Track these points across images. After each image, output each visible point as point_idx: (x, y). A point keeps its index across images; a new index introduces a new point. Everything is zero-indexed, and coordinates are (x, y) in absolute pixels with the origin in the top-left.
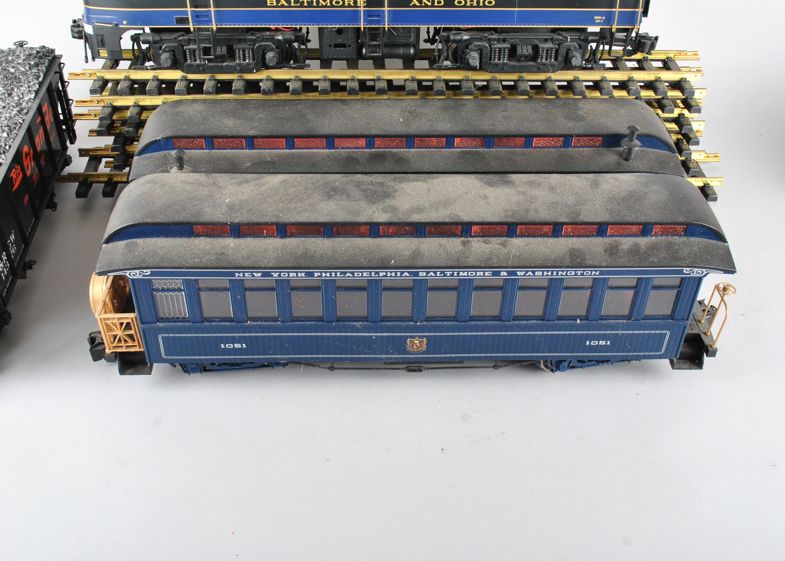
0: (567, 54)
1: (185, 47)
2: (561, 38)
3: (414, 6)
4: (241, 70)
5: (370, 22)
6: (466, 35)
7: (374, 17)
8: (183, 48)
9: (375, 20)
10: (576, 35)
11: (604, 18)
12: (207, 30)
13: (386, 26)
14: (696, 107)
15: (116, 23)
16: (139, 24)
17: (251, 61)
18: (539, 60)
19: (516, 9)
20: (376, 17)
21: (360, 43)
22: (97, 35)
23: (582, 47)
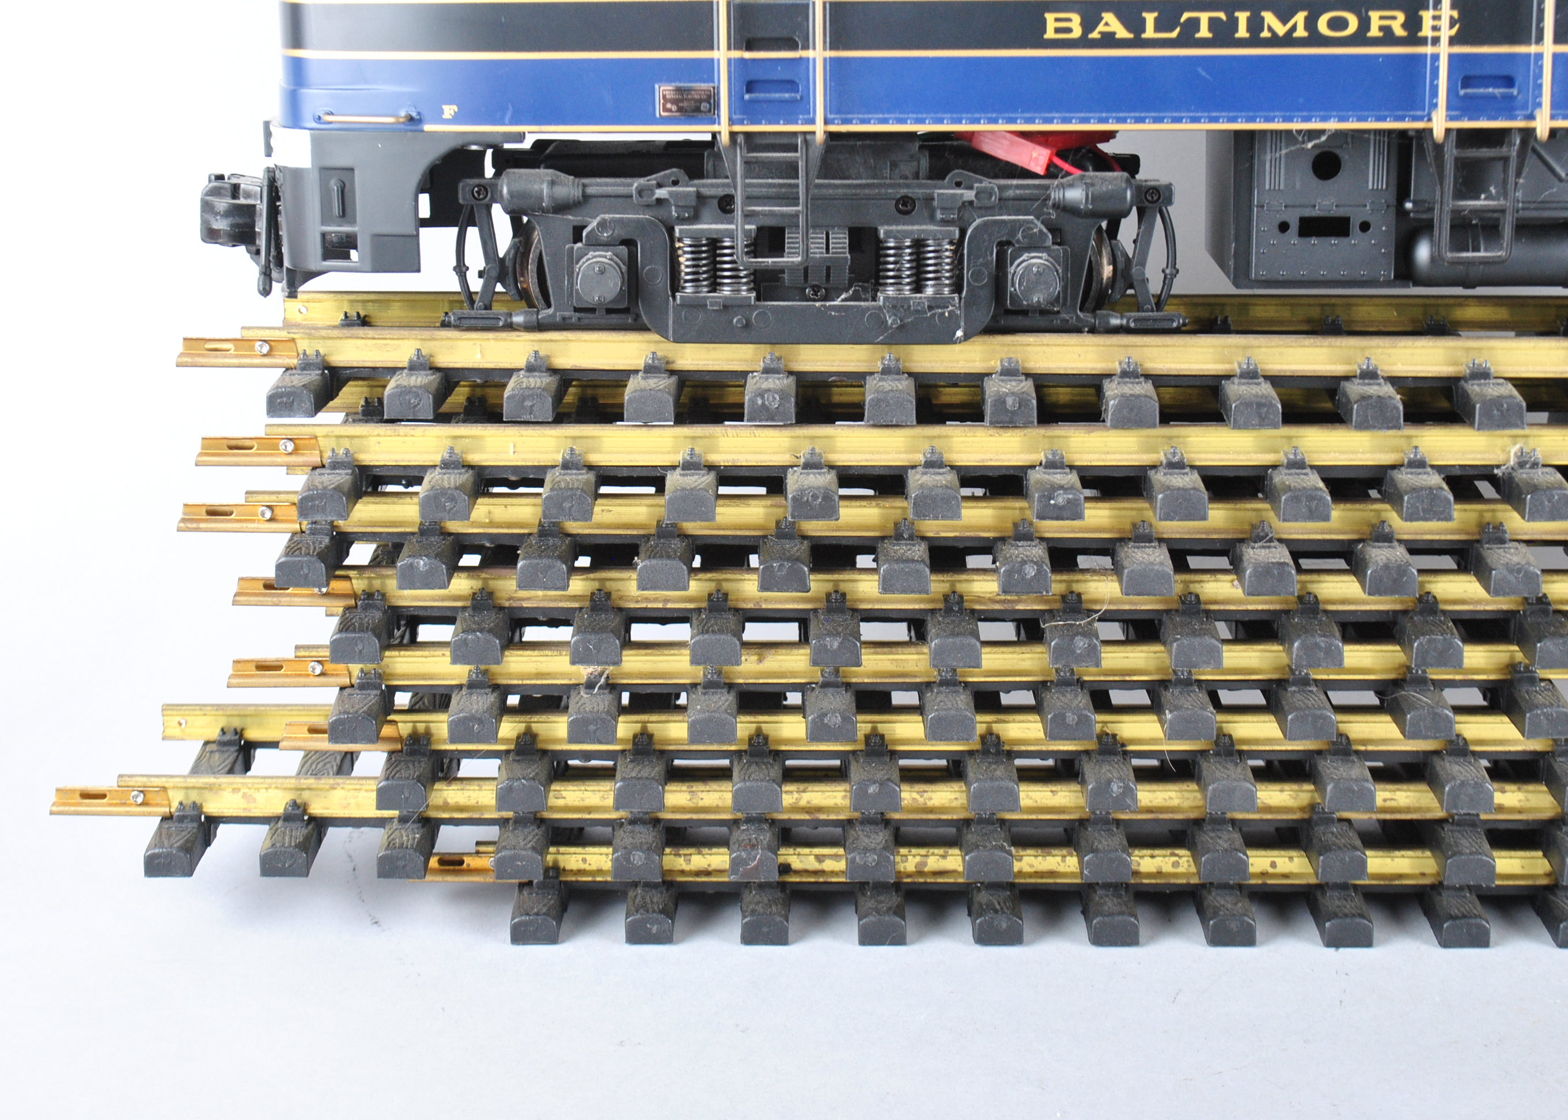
1: (677, 229)
4: (901, 327)
7: (1487, 86)
8: (671, 230)
9: (1493, 97)
12: (787, 143)
15: (414, 114)
16: (507, 120)
17: (946, 290)
20: (1495, 86)
22: (325, 171)
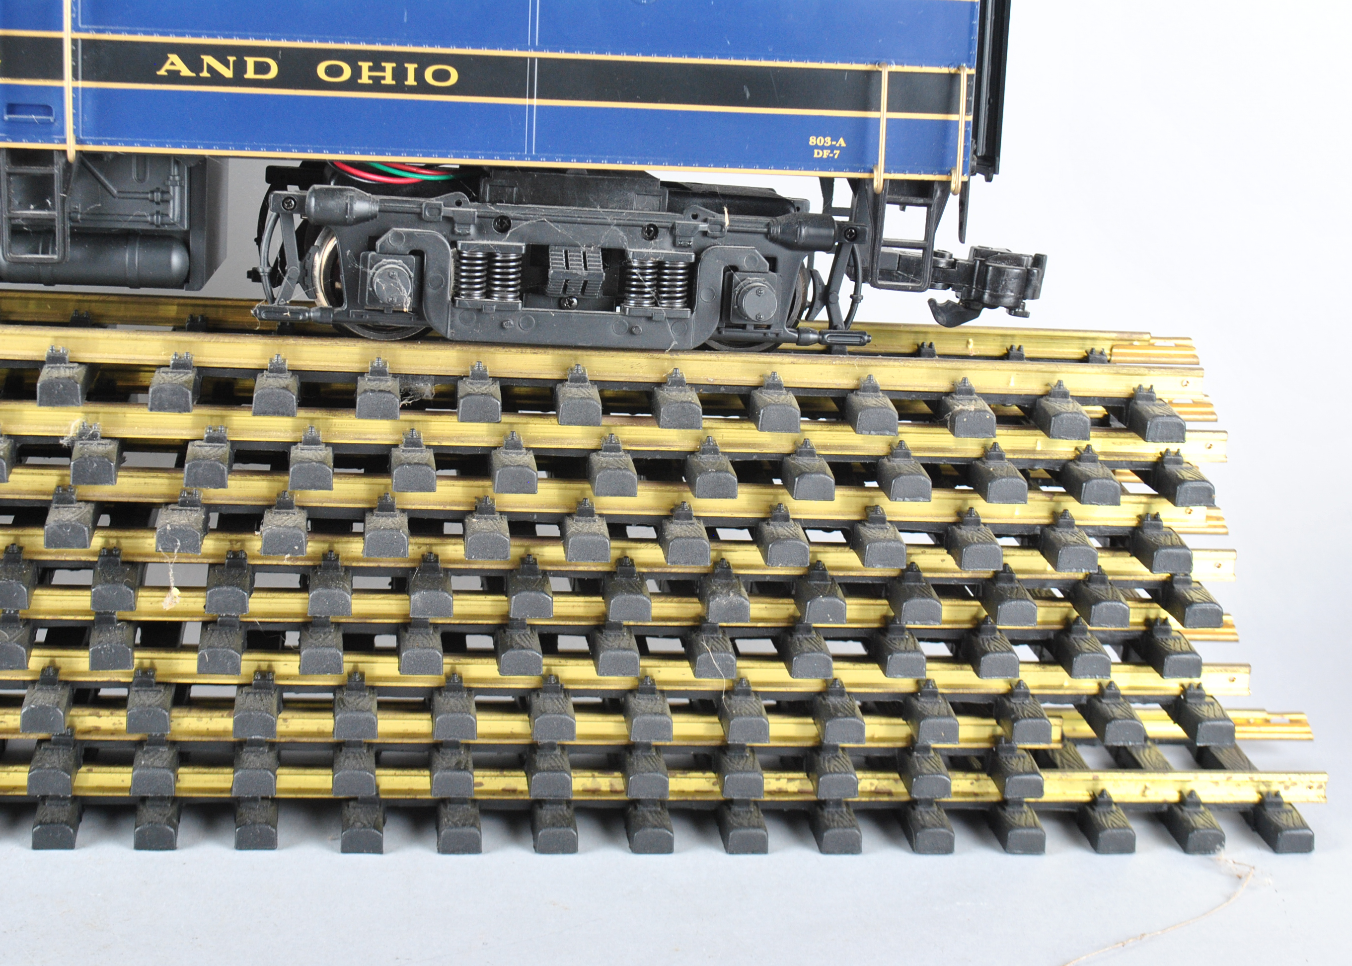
2: (703, 226)
3: (174, 77)
6: (362, 199)
9: (32, 122)
11: (842, 142)
13: (71, 148)
18: (632, 303)
19: (536, 102)
23: (780, 265)
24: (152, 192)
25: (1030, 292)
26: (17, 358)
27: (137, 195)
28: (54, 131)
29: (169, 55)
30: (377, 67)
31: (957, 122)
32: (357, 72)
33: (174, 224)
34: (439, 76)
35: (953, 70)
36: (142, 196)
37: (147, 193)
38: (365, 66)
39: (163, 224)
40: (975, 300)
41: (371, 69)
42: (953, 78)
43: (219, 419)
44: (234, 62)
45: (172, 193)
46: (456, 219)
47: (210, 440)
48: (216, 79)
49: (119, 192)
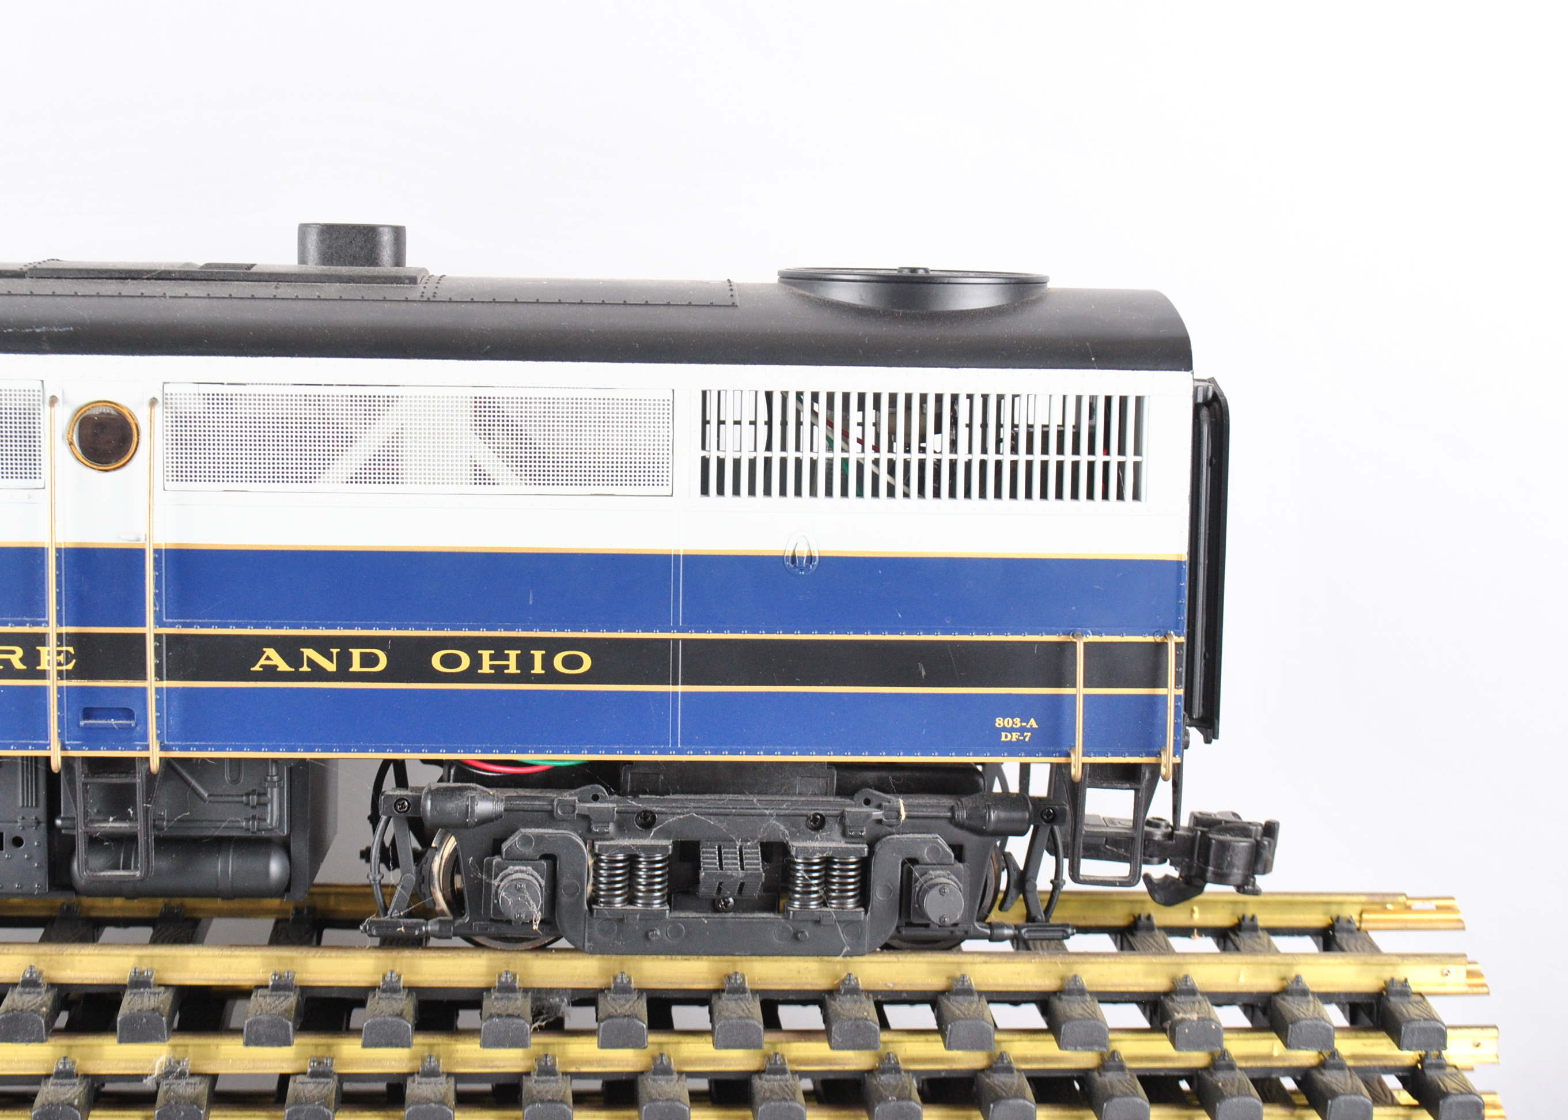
0: (907, 881)
2: (877, 814)
3: (271, 673)
5: (90, 738)
6: (486, 797)
10: (937, 805)
11: (1033, 723)
13: (155, 756)
14: (1461, 1098)
18: (797, 904)
19: (680, 688)
21: (59, 829)
23: (968, 854)
24: (248, 795)
25: (1260, 867)
26: (95, 982)
27: (230, 799)
28: (135, 736)
29: (264, 649)
30: (499, 655)
31: (1165, 697)
32: (477, 662)
33: (272, 830)
34: (568, 662)
35: (1159, 639)
36: (236, 799)
37: (242, 796)
38: (486, 654)
39: (259, 830)
40: (1196, 876)
41: (492, 658)
42: (1159, 648)
43: (325, 1048)
44: (337, 653)
45: (269, 796)
46: (592, 817)
47: (314, 1074)
48: (318, 673)
49: (209, 795)
